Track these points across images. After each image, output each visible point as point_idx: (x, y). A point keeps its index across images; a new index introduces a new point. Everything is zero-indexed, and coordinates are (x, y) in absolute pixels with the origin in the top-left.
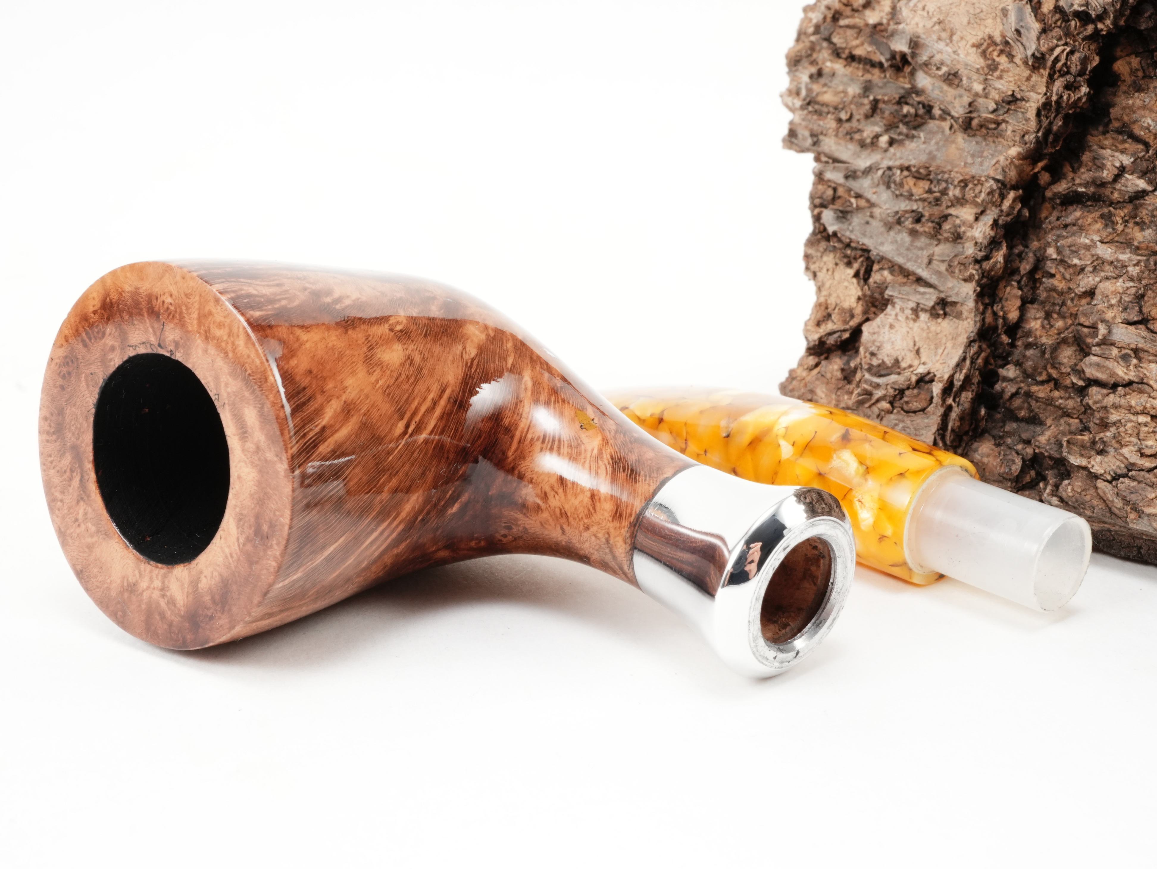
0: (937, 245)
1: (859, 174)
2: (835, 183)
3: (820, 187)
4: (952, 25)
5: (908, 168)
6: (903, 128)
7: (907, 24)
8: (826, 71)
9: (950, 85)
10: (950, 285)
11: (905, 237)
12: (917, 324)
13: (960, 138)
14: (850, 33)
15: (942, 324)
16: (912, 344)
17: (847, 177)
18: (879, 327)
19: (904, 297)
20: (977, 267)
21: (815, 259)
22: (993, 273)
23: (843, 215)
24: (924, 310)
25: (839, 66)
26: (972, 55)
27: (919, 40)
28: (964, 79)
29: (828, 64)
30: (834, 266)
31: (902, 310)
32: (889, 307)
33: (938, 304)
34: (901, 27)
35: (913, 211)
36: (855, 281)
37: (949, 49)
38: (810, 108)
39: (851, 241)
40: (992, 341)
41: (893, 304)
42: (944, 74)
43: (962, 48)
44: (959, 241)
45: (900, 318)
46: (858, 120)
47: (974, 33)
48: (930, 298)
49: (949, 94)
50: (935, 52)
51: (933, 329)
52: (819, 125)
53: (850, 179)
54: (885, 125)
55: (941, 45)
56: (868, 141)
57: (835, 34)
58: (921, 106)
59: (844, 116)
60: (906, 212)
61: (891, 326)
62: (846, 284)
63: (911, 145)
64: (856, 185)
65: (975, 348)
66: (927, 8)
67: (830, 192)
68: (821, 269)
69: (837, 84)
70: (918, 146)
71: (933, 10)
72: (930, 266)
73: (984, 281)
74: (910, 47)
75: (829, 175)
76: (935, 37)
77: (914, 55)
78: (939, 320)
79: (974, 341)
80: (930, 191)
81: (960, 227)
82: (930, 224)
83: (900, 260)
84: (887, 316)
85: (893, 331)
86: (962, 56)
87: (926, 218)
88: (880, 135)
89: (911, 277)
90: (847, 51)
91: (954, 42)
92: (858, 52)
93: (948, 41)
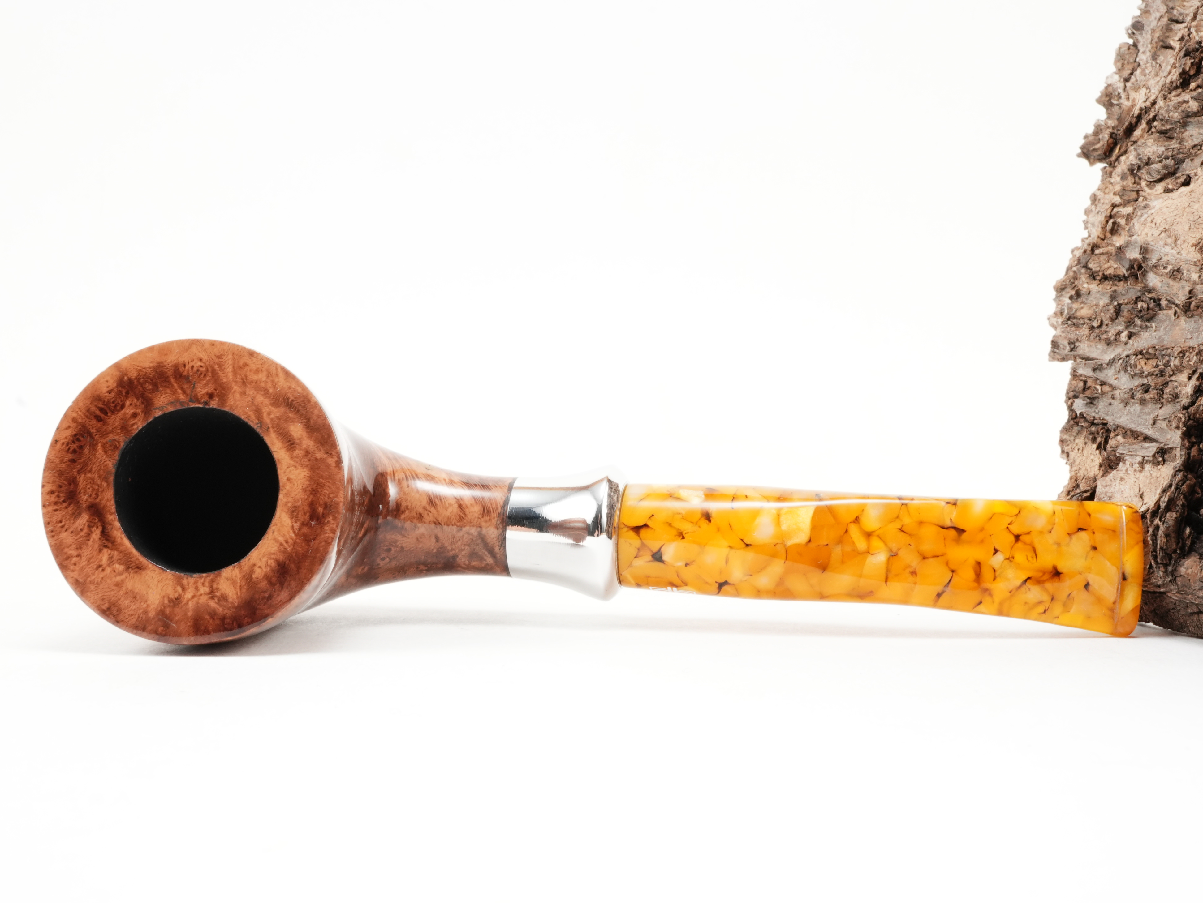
0: (1160, 408)
1: (1105, 366)
2: (1085, 376)
3: (1074, 382)
4: (1176, 232)
5: (1141, 353)
6: (1138, 322)
7: (1138, 236)
8: (1083, 291)
9: (1174, 279)
10: (1169, 437)
11: (1138, 407)
12: (1142, 474)
13: (1183, 320)
14: (1103, 258)
15: (1161, 470)
16: (1138, 490)
17: (1094, 370)
18: (1111, 480)
19: (1132, 453)
20: (1184, 412)
21: (1069, 442)
22: (1198, 416)
23: (1092, 401)
24: (1148, 462)
25: (1094, 286)
26: (1192, 253)
27: (1148, 246)
28: (1185, 272)
29: (1085, 285)
30: (1084, 445)
31: (1132, 465)
32: (1121, 464)
33: (1158, 453)
34: (1133, 238)
35: (1143, 385)
36: (1098, 452)
37: (1174, 252)
38: (1069, 322)
39: (1094, 418)
40: (1199, 474)
41: (1124, 461)
42: (1170, 272)
43: (1184, 249)
44: (1177, 400)
45: (1129, 472)
46: (1107, 325)
47: (1194, 236)
48: (1151, 448)
49: (1174, 288)
50: (1162, 255)
51: (1154, 475)
52: (1076, 334)
53: (1098, 371)
54: (1125, 323)
55: (1168, 249)
56: (1113, 338)
57: (1091, 260)
58: (1152, 300)
59: (1095, 324)
60: (1137, 386)
61: (1122, 479)
62: (1092, 457)
63: (1145, 335)
64: (1101, 376)
65: (1180, 476)
66: (1154, 221)
67: (1081, 384)
68: (1073, 450)
69: (1092, 300)
70: (1151, 335)
71: (1160, 221)
72: (1154, 426)
73: (1191, 422)
74: (1140, 254)
75: (1080, 371)
76: (1162, 243)
77: (1145, 259)
78: (1160, 467)
79: (1179, 471)
80: (1157, 366)
81: (1177, 388)
82: (1155, 391)
83: (1132, 426)
84: (1118, 472)
85: (1123, 483)
86: (1184, 255)
87: (1153, 387)
88: (1122, 332)
89: (1139, 438)
90: (1100, 274)
91: (1178, 246)
92: (1110, 272)
93: (1173, 245)
